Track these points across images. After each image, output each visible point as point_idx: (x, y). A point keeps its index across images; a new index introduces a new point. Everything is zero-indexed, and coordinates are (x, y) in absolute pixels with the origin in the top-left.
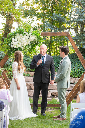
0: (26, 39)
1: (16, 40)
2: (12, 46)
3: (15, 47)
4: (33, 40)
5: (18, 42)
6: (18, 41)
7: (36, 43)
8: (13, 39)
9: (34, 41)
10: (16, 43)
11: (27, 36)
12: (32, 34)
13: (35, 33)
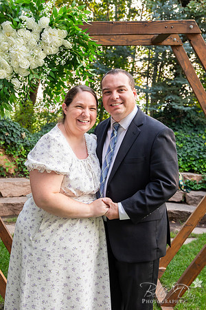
0: (27, 45)
11: (31, 31)
12: (51, 25)
13: (62, 18)
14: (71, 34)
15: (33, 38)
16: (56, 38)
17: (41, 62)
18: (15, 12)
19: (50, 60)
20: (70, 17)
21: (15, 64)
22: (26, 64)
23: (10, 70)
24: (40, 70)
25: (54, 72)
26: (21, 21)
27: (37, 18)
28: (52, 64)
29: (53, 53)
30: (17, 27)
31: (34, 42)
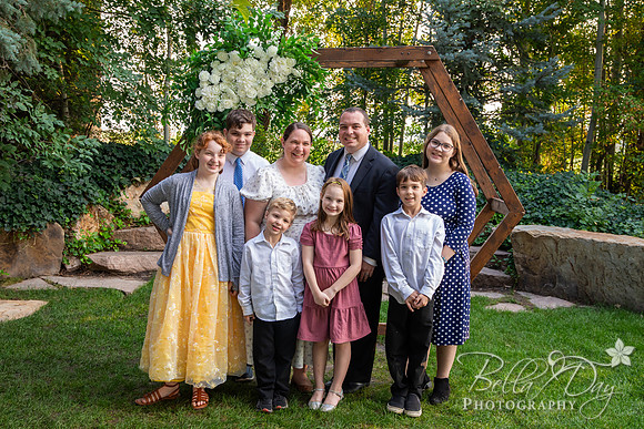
0: (254, 74)
1: (215, 78)
2: (199, 105)
3: (212, 107)
4: (282, 79)
5: (223, 87)
6: (224, 81)
7: (297, 90)
8: (204, 75)
9: (290, 82)
10: (216, 90)
11: (258, 59)
12: (279, 54)
13: (291, 47)
14: (300, 63)
15: (260, 67)
16: (284, 67)
17: (269, 91)
18: (243, 41)
19: (278, 89)
20: (298, 46)
21: (241, 93)
22: (253, 94)
23: (236, 99)
24: (268, 99)
25: (283, 102)
26: (249, 49)
27: (265, 47)
28: (280, 93)
29: (282, 81)
30: (244, 56)
31: (262, 71)
